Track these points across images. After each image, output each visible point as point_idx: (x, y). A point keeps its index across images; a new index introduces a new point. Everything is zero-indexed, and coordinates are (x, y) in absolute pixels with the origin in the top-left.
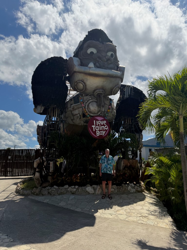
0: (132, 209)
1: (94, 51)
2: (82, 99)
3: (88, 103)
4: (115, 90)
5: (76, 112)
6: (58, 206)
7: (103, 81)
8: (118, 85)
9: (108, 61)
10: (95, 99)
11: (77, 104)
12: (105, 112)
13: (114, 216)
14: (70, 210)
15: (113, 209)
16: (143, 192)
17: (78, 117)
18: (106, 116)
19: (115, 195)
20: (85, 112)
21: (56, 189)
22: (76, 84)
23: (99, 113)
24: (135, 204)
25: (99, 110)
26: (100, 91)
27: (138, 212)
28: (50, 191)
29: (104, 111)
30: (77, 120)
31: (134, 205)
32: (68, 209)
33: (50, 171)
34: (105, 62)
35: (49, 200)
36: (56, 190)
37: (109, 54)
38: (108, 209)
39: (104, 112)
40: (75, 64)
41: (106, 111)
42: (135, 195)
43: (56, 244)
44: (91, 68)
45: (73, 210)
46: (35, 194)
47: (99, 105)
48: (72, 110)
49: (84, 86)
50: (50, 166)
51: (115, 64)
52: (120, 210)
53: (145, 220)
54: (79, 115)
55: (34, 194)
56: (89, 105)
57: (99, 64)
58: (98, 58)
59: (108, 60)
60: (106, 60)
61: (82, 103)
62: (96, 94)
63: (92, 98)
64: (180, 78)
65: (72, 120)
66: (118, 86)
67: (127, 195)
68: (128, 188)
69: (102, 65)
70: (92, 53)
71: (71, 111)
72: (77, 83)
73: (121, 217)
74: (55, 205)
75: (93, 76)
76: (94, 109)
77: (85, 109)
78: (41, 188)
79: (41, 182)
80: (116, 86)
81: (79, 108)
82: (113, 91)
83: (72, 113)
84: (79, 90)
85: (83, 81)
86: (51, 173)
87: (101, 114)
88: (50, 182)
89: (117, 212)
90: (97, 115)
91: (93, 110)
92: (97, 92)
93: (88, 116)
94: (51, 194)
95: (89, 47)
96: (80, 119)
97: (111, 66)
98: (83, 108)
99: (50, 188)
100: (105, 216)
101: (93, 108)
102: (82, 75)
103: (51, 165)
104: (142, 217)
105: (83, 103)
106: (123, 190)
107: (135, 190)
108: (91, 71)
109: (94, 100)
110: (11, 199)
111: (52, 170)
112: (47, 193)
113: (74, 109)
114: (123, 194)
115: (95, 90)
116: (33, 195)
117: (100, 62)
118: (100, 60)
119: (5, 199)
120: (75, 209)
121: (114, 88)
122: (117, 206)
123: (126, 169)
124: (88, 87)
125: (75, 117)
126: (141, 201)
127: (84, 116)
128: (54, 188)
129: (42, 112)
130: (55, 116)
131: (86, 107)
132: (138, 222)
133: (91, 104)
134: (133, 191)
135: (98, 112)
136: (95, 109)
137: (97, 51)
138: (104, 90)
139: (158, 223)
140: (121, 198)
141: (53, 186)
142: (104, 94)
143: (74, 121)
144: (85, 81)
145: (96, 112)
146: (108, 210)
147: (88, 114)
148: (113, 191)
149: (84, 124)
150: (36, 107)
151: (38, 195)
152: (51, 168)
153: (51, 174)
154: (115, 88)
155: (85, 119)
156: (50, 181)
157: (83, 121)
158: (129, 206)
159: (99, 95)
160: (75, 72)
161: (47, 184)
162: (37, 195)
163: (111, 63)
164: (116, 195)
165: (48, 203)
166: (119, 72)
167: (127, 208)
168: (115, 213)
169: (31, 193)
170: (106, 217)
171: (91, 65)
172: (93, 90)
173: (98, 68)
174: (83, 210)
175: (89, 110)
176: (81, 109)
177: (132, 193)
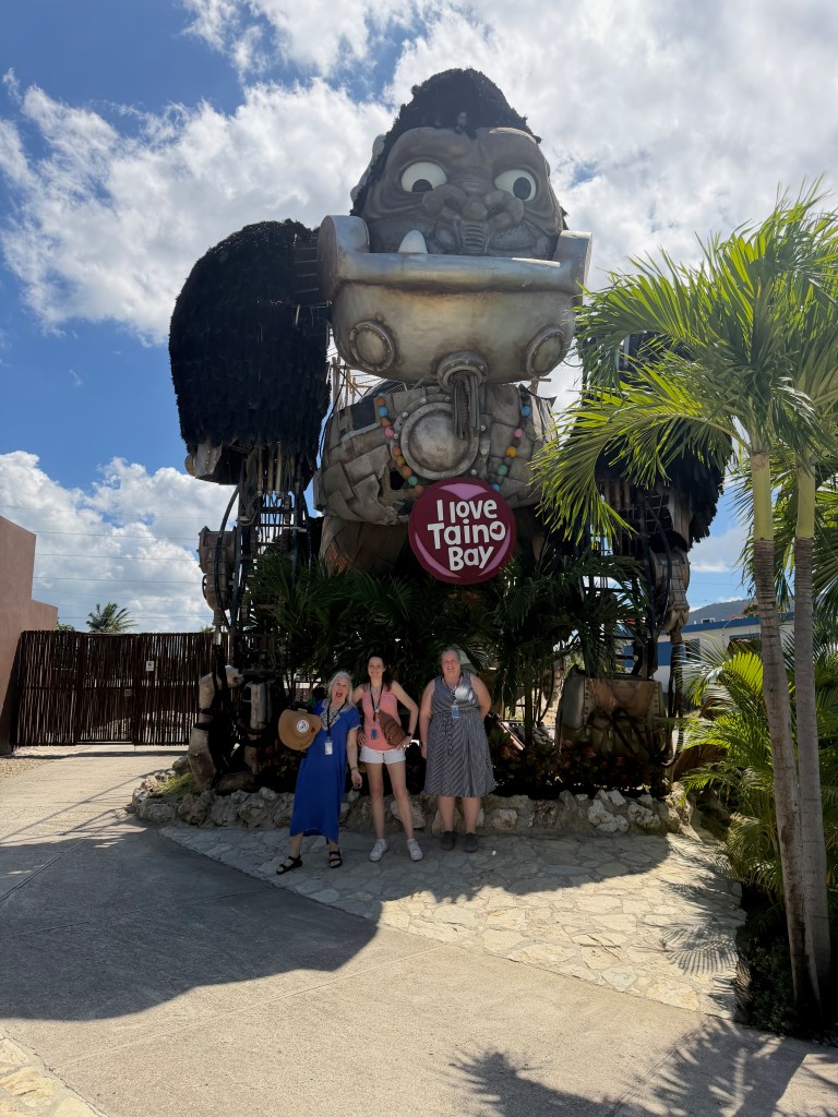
0: (567, 910)
1: (432, 174)
2: (384, 406)
3: (412, 420)
4: (537, 349)
5: (362, 465)
6: (255, 874)
7: (474, 315)
8: (551, 325)
9: (498, 217)
10: (444, 401)
11: (365, 430)
12: (493, 459)
13: (466, 932)
14: (293, 894)
15: (477, 902)
16: (674, 832)
17: (370, 488)
18: (500, 478)
19: (516, 838)
20: (400, 462)
21: (267, 800)
22: (352, 338)
23: (464, 467)
24: (590, 887)
25: (462, 451)
26: (462, 363)
27: (583, 924)
28: (243, 807)
29: (490, 456)
30: (371, 502)
31: (583, 892)
32: (284, 888)
33: (253, 725)
34: (481, 221)
35: (228, 847)
36: (270, 804)
37: (508, 181)
38: (453, 902)
39: (489, 460)
40: (340, 248)
41: (499, 452)
42: (623, 843)
43: (115, 1030)
44: (412, 257)
45: (301, 896)
46: (188, 818)
47: (462, 431)
48: (345, 456)
49: (385, 342)
50: (250, 704)
51: (538, 227)
52: (507, 908)
53: (601, 961)
54: (373, 478)
55: (184, 820)
56: (417, 429)
57: (453, 234)
58: (445, 209)
59: (497, 209)
60: (485, 212)
61: (386, 422)
62: (444, 377)
63: (431, 397)
64: (752, 260)
65: (349, 502)
66: (553, 331)
67: (576, 845)
68: (587, 810)
69: (464, 238)
70: (422, 186)
71: (343, 463)
72: (357, 333)
73: (494, 942)
74: (240, 871)
75: (424, 295)
76: (439, 450)
77: (397, 453)
78: (212, 796)
79: (215, 771)
80: (541, 332)
81: (371, 447)
82: (530, 356)
83: (345, 471)
84: (370, 364)
85: (380, 323)
86: (254, 732)
87: (474, 472)
88: (254, 770)
89: (490, 918)
90: (453, 473)
91: (434, 452)
92: (449, 367)
93: (413, 481)
94: (246, 824)
95: (409, 159)
96: (381, 499)
97: (517, 236)
98: (392, 444)
99: (246, 794)
100: (428, 931)
101: (436, 443)
102: (376, 291)
103: (253, 698)
104: (589, 949)
105: (392, 421)
106: (564, 817)
107: (624, 821)
108: (415, 273)
109: (440, 406)
110: (88, 834)
111: (260, 719)
112: (231, 818)
113: (352, 453)
114: (559, 837)
115: (437, 362)
116: (180, 824)
117: (455, 225)
118: (458, 217)
119: (64, 834)
120: (313, 892)
121: (531, 342)
122: (499, 890)
123: (601, 723)
124: (405, 348)
125: (360, 488)
126: (632, 873)
127: (397, 480)
128: (262, 798)
129: (212, 471)
130: (274, 488)
131: (404, 440)
132: (561, 970)
133: (423, 424)
134: (612, 828)
135: (458, 461)
136: (443, 446)
137: (448, 176)
138: (484, 356)
139: (653, 983)
140: (538, 854)
141: (257, 790)
142: (483, 374)
143: (356, 506)
144: (390, 322)
145: (448, 462)
146: (453, 906)
147: (414, 474)
148: (513, 822)
149: (400, 517)
150: (192, 449)
151: (196, 824)
152: (253, 712)
153: (253, 737)
154: (539, 340)
155: (401, 493)
156: (251, 769)
157: (394, 505)
158: (559, 896)
159: (459, 382)
160: (346, 282)
161: (241, 779)
162: (192, 824)
163: (514, 225)
164: (525, 838)
165: (219, 862)
166: (557, 264)
167: (545, 904)
168: (474, 923)
169: (173, 816)
170: (430, 934)
171: (414, 243)
172: (431, 358)
173: (446, 252)
174: (348, 897)
175: (415, 452)
176: (381, 452)
177: (609, 835)
